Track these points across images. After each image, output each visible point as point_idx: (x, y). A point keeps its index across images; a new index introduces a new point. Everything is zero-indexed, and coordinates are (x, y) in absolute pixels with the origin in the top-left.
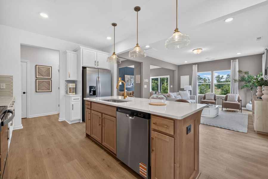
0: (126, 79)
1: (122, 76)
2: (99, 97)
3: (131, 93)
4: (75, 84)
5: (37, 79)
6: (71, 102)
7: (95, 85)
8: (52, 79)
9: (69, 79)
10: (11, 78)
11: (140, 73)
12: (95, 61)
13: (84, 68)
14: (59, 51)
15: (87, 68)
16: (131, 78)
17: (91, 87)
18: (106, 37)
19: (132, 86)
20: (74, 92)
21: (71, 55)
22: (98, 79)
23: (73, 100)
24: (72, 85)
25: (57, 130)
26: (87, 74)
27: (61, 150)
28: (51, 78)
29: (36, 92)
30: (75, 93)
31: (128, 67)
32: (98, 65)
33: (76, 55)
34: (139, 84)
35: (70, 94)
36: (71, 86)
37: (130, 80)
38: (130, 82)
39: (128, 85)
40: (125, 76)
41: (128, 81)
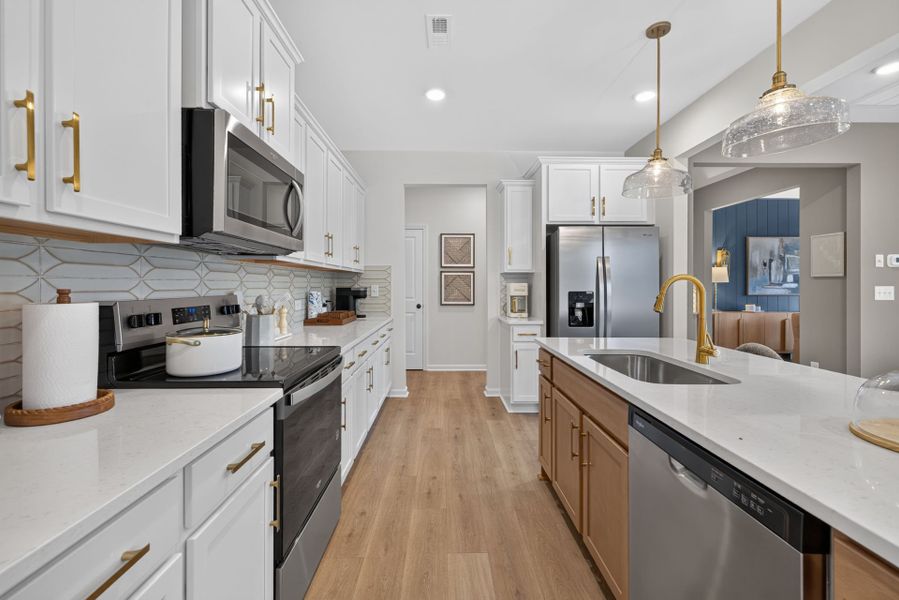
0: (755, 258)
1: (731, 244)
2: (605, 336)
3: (783, 323)
4: (526, 285)
5: (443, 270)
6: (512, 343)
7: (591, 288)
8: (475, 270)
9: (508, 269)
10: (387, 270)
11: (845, 223)
12: (593, 200)
13: (552, 229)
14: (485, 186)
15: (560, 228)
16: (787, 249)
17: (574, 297)
18: (633, 97)
19: (795, 285)
20: (522, 311)
21: (516, 194)
22: (600, 265)
23: (516, 338)
24: (518, 289)
25: (472, 423)
26: (561, 248)
27: (460, 496)
28: (474, 267)
29: (442, 305)
30: (525, 315)
31: (768, 201)
32: (604, 214)
33: (529, 189)
34: (839, 281)
35: (513, 315)
36: (516, 290)
37: (782, 259)
38: (778, 268)
39: (771, 284)
40: (752, 241)
41: (765, 264)
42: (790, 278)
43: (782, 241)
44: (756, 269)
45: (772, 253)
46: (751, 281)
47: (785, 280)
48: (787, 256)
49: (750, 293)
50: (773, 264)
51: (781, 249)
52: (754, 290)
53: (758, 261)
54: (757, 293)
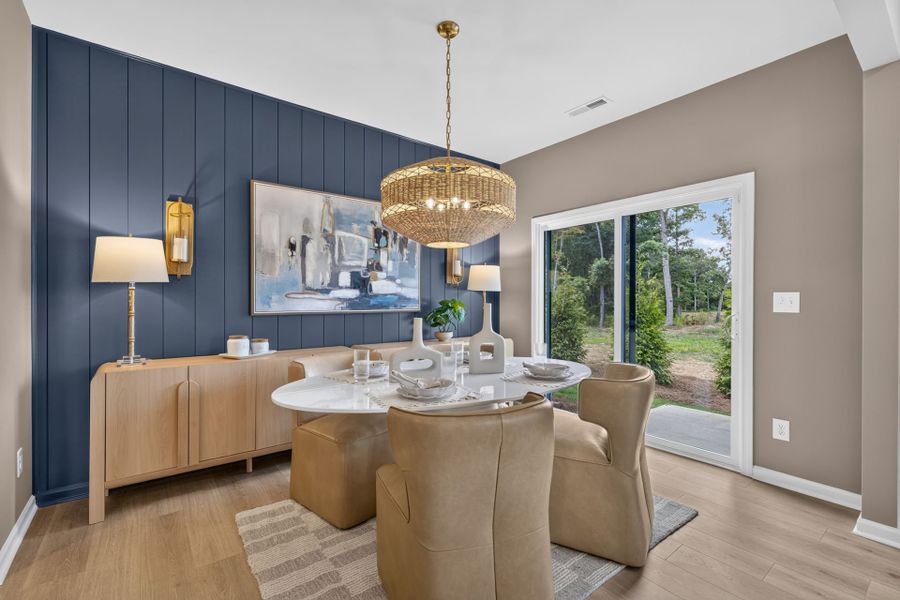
1: (208, 193)
16: (338, 220)
19: (354, 294)
37: (329, 238)
38: (320, 257)
39: (309, 290)
40: (261, 191)
41: (292, 247)
42: (345, 278)
43: (327, 203)
44: (273, 256)
45: (307, 224)
46: (259, 280)
47: (334, 284)
48: (339, 233)
49: (259, 308)
50: (311, 248)
51: (328, 219)
52: (267, 301)
53: (275, 240)
54: (276, 308)
